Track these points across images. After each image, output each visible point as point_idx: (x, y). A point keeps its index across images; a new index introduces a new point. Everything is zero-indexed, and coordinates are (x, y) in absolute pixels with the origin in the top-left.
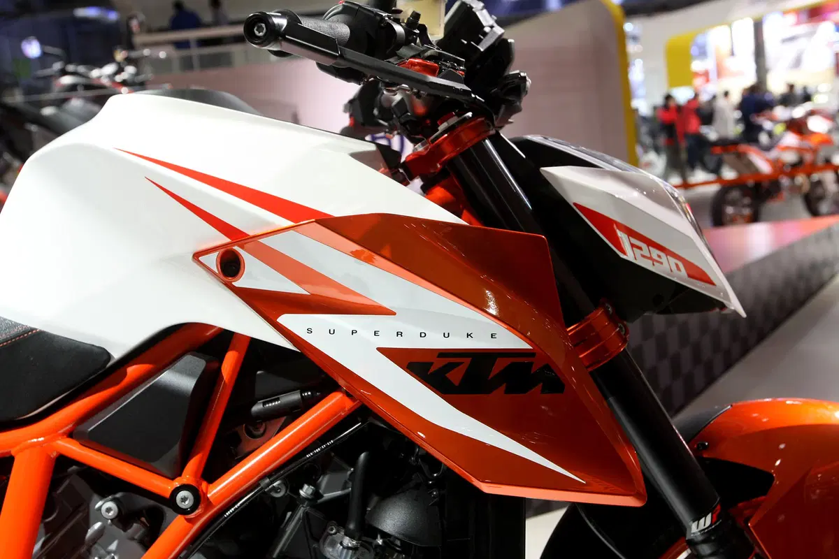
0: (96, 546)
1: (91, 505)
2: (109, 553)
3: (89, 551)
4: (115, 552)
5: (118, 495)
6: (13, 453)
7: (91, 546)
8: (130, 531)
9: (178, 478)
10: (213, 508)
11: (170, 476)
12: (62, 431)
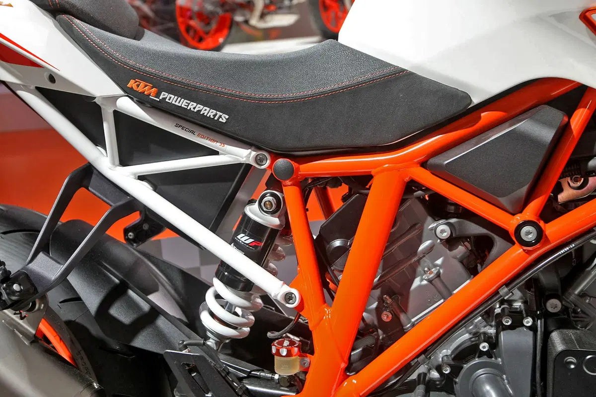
0: (424, 258)
1: (425, 226)
2: (436, 266)
3: (419, 261)
4: (441, 266)
5: (453, 220)
6: (373, 173)
7: (421, 258)
8: (455, 252)
9: (519, 215)
10: (549, 245)
11: (511, 211)
12: (415, 161)
